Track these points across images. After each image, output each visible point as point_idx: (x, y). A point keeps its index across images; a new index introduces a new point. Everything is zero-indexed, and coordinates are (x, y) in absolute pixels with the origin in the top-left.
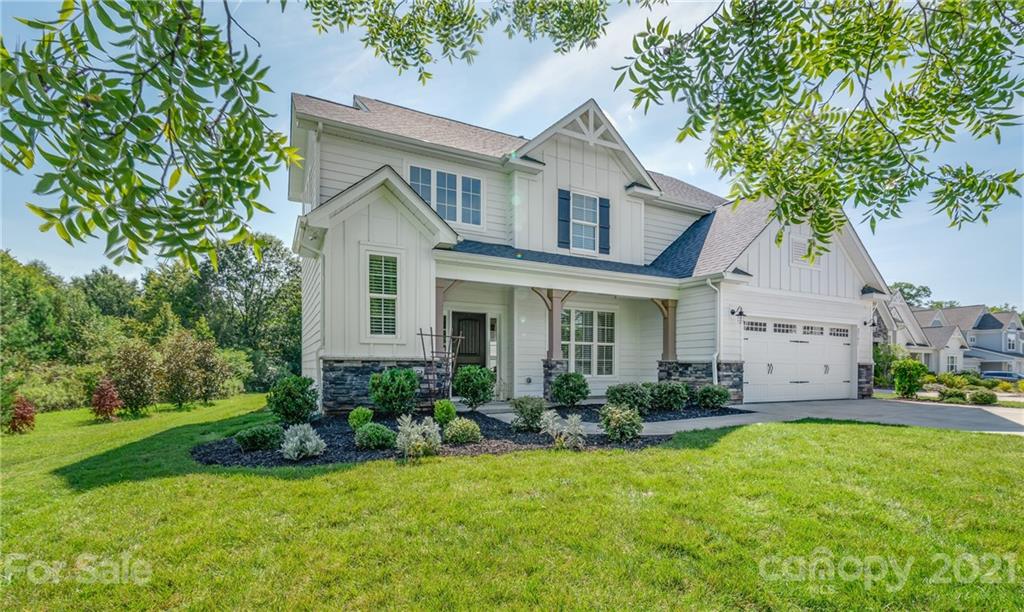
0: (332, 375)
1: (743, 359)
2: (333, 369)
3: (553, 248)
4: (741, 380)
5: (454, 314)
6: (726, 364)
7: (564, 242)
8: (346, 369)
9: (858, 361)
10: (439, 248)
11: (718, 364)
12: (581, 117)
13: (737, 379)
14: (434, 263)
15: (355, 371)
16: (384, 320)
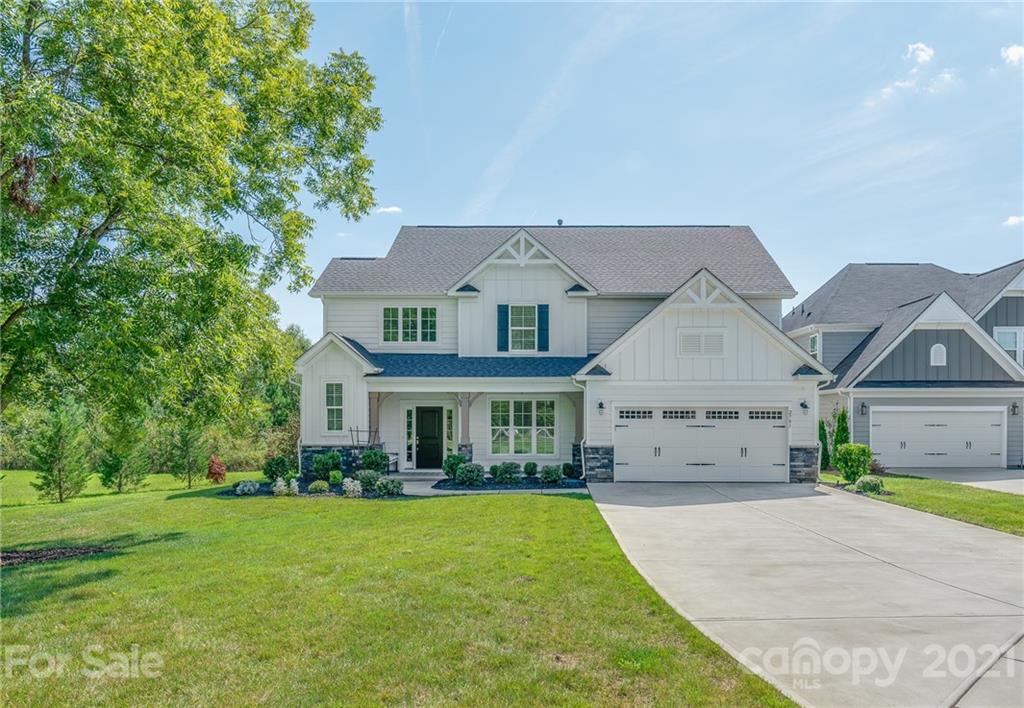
0: (306, 455)
1: (613, 443)
2: (306, 452)
3: (493, 352)
4: (611, 461)
5: (418, 408)
6: (591, 448)
7: (503, 345)
8: (314, 452)
9: (790, 443)
10: (367, 375)
11: (585, 449)
12: (512, 246)
13: (606, 461)
14: (365, 384)
15: (318, 452)
16: (335, 420)
